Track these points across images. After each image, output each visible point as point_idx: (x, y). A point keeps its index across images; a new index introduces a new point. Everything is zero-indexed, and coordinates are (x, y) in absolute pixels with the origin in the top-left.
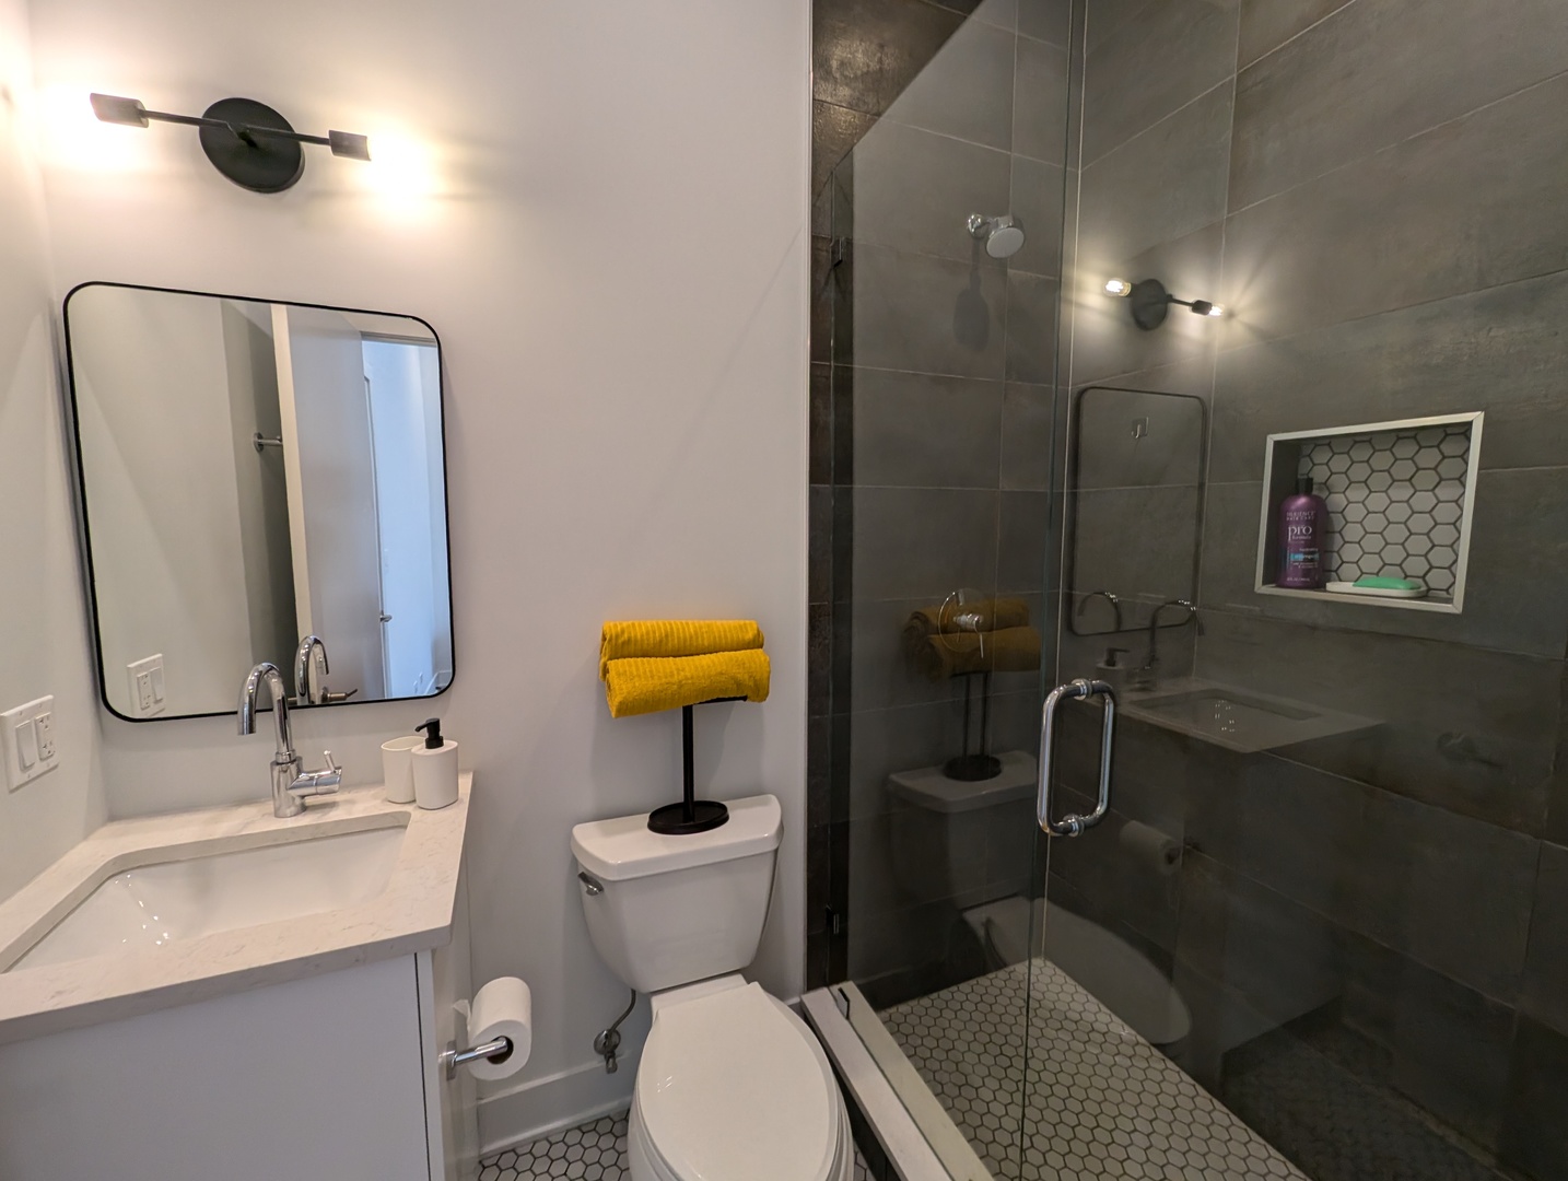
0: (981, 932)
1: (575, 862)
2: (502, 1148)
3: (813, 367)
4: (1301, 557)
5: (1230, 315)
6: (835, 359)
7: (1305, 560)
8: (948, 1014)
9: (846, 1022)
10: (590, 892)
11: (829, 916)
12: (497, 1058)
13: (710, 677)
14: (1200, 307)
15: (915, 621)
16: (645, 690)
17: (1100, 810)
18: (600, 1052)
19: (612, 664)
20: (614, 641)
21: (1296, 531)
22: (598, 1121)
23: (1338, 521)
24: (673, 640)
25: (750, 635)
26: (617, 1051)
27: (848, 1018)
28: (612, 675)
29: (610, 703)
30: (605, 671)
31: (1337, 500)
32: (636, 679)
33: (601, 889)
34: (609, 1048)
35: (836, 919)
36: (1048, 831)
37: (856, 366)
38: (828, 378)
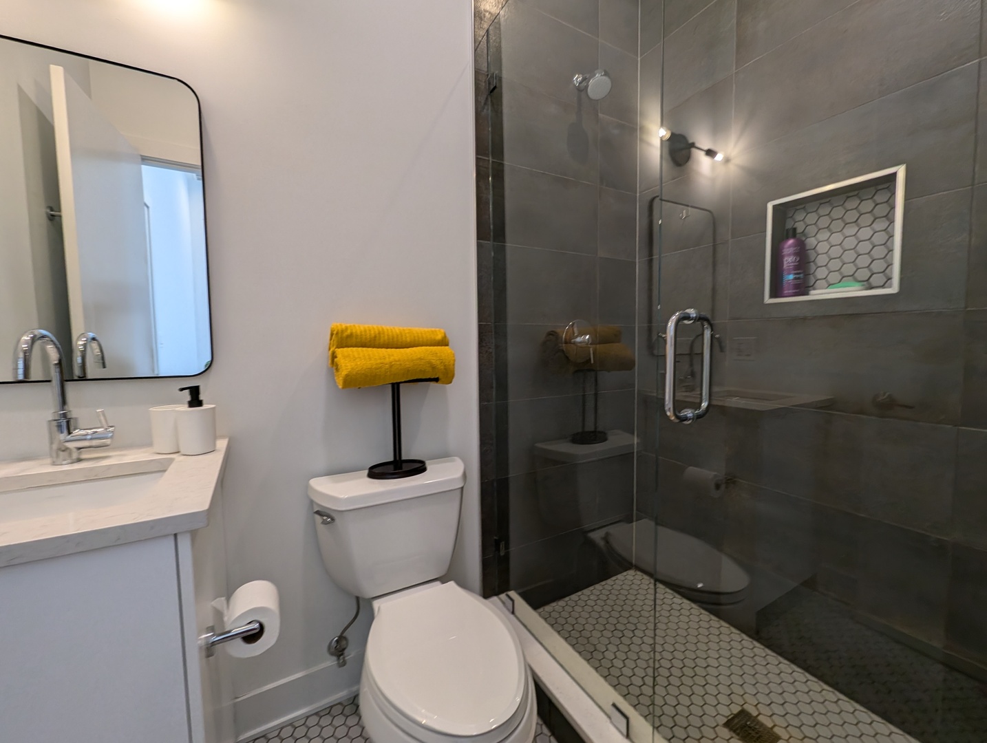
0: (602, 543)
1: (312, 502)
2: (255, 735)
3: (478, 160)
4: (791, 277)
5: (727, 160)
6: (492, 155)
7: (795, 279)
8: (578, 609)
9: (512, 616)
10: (324, 523)
11: (497, 543)
12: (252, 637)
13: (413, 360)
14: (710, 153)
15: (551, 336)
16: (365, 367)
17: (704, 405)
18: (332, 654)
19: (339, 351)
20: (340, 335)
21: (789, 261)
22: (331, 707)
23: (812, 255)
24: (384, 337)
25: (439, 337)
26: (346, 652)
27: (513, 613)
28: (339, 360)
29: (337, 381)
30: (334, 356)
31: (811, 242)
32: (358, 360)
33: (333, 519)
34: (339, 649)
35: (502, 545)
36: (673, 418)
37: (506, 163)
38: (488, 168)
